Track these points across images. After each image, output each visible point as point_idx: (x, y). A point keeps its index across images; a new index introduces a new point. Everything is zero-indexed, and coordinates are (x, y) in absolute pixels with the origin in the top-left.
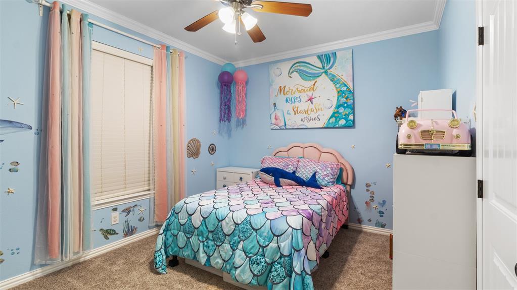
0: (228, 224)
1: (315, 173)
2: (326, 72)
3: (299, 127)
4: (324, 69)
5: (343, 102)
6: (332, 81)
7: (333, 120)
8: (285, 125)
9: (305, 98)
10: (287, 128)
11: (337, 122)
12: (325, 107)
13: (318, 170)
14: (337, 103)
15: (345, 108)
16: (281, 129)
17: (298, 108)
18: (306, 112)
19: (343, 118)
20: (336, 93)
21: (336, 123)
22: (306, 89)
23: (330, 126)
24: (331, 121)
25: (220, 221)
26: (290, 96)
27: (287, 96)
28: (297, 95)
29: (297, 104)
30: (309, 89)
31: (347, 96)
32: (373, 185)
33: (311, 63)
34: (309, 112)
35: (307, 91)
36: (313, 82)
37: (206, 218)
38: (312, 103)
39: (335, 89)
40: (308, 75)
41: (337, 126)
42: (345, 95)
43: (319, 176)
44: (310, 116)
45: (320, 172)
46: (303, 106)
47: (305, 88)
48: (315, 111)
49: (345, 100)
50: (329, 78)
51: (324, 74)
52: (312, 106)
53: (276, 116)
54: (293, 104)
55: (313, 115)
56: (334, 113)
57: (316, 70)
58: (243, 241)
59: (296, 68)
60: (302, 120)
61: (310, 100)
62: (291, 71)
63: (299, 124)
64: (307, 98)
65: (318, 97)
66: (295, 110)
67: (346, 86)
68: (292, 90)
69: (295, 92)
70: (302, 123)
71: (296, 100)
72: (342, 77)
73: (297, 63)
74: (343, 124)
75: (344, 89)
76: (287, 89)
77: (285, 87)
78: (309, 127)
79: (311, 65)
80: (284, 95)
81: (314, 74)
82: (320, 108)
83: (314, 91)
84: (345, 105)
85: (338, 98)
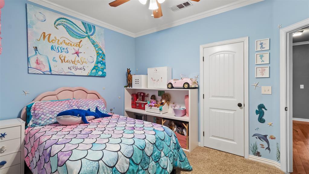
0: (148, 148)
1: (97, 108)
2: (89, 37)
3: (66, 74)
4: (87, 34)
5: (101, 60)
6: (93, 44)
7: (94, 71)
8: (51, 71)
9: (72, 50)
10: (53, 73)
11: (97, 72)
12: (89, 62)
13: (98, 105)
14: (97, 60)
15: (101, 64)
16: (45, 74)
17: (65, 57)
18: (73, 62)
19: (100, 71)
20: (96, 54)
21: (97, 74)
22: (73, 44)
23: (92, 75)
24: (93, 71)
25: (143, 150)
26: (55, 44)
27: (53, 44)
28: (64, 46)
29: (64, 54)
30: (75, 44)
31: (103, 57)
32: (113, 109)
33: (77, 25)
34: (76, 62)
35: (74, 45)
36: (79, 40)
37: (132, 156)
38: (78, 56)
39: (95, 51)
40: (75, 33)
41: (97, 75)
42: (101, 56)
43: (100, 109)
44: (77, 66)
45: (100, 106)
46: (71, 57)
47: (71, 43)
48: (81, 63)
49: (101, 59)
50: (91, 42)
51: (87, 37)
52: (78, 59)
53: (37, 60)
54: (60, 53)
55: (79, 66)
56: (95, 66)
57: (81, 32)
58: (162, 150)
59: (62, 22)
60: (69, 68)
61: (77, 53)
62: (57, 23)
63: (66, 71)
64: (74, 52)
65: (83, 53)
66: (62, 58)
67: (101, 50)
68: (59, 41)
69: (61, 43)
70: (69, 71)
71: (62, 50)
72: (99, 44)
73: (63, 18)
74: (101, 74)
75: (101, 52)
76: (52, 38)
77: (50, 35)
78: (76, 74)
79: (77, 27)
80: (49, 41)
81: (79, 34)
82: (84, 61)
83: (79, 47)
84: (102, 63)
85: (97, 57)
